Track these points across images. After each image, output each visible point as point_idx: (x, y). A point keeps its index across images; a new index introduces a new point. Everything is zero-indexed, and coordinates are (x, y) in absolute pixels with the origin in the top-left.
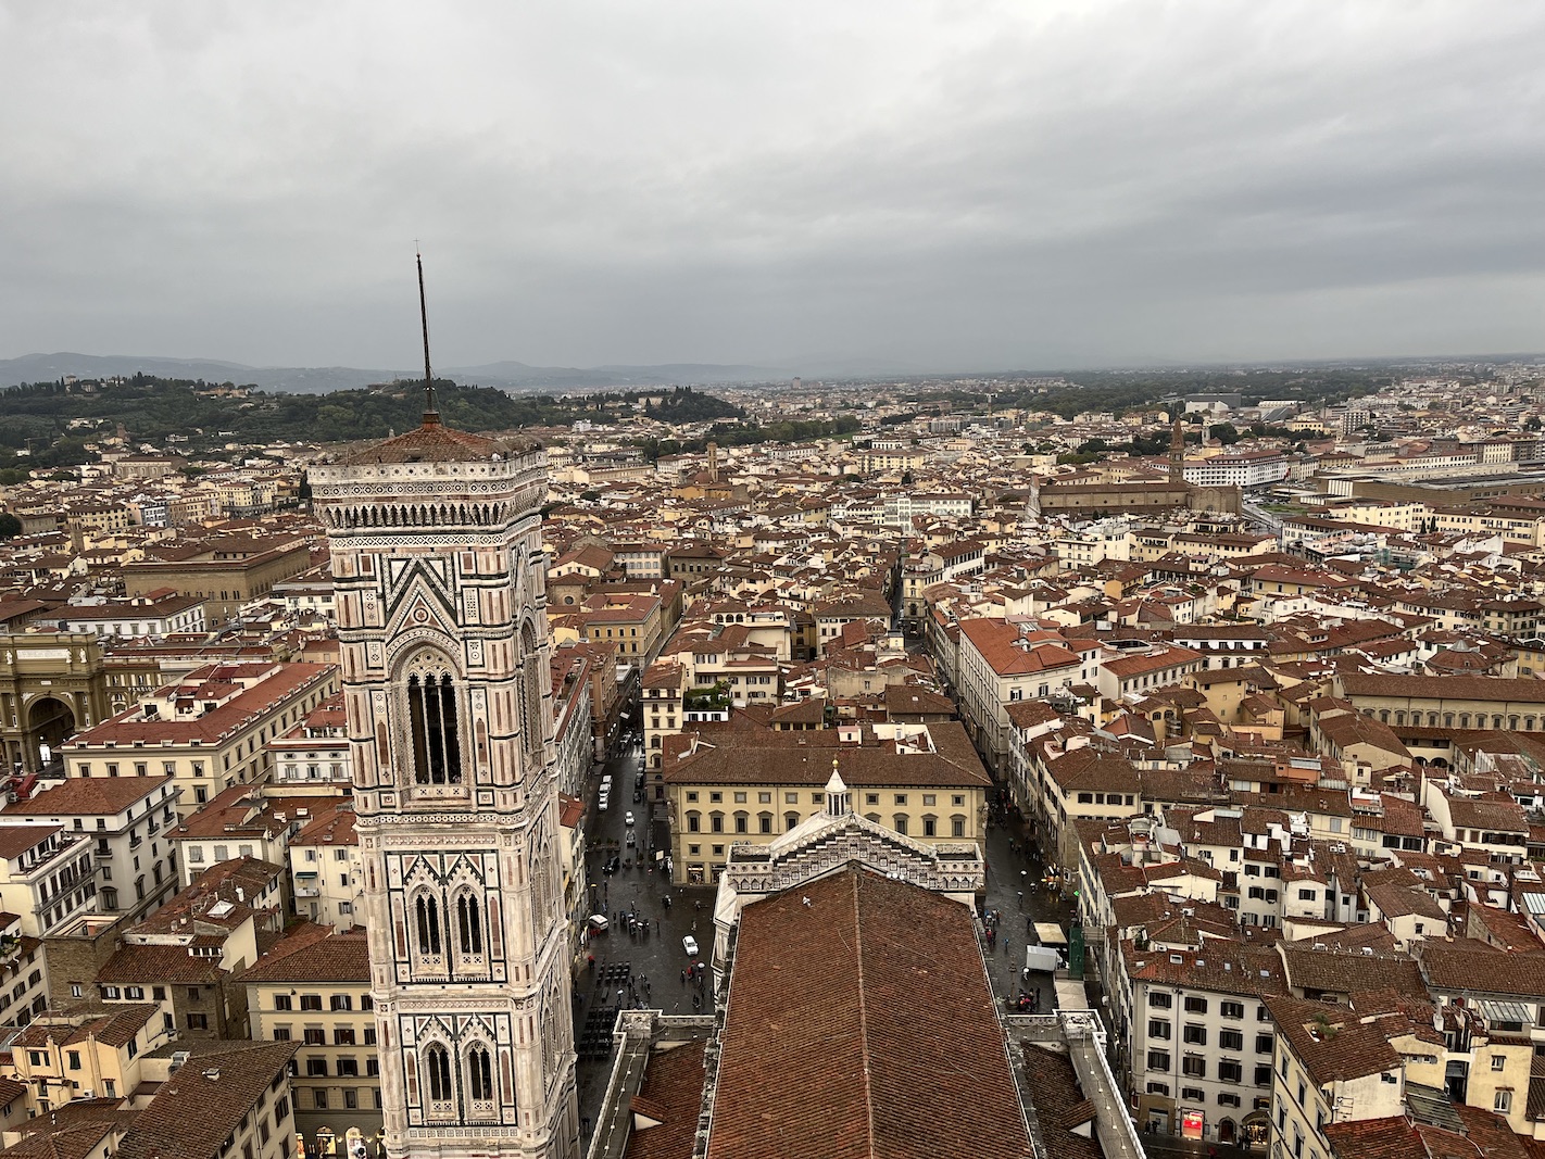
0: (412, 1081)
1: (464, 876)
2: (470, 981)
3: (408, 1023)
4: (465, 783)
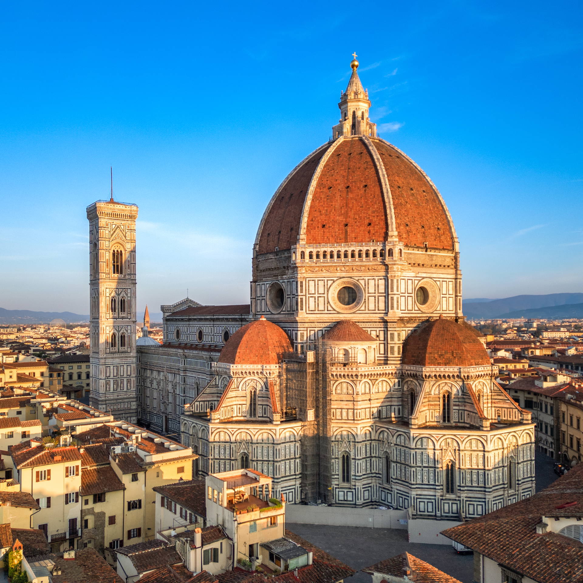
0: (108, 342)
1: (123, 294)
2: (123, 318)
3: (108, 328)
4: (123, 274)
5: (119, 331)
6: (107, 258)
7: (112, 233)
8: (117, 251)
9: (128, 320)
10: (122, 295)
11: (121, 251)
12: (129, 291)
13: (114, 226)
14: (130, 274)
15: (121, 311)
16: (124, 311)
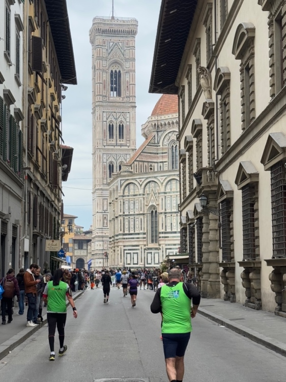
0: (105, 172)
2: (121, 145)
3: (105, 156)
4: (122, 96)
5: (116, 160)
6: (104, 78)
7: (109, 51)
8: (116, 71)
9: (126, 148)
10: (120, 120)
11: (120, 72)
12: (128, 115)
13: (111, 44)
14: (129, 97)
15: (120, 138)
16: (123, 138)
